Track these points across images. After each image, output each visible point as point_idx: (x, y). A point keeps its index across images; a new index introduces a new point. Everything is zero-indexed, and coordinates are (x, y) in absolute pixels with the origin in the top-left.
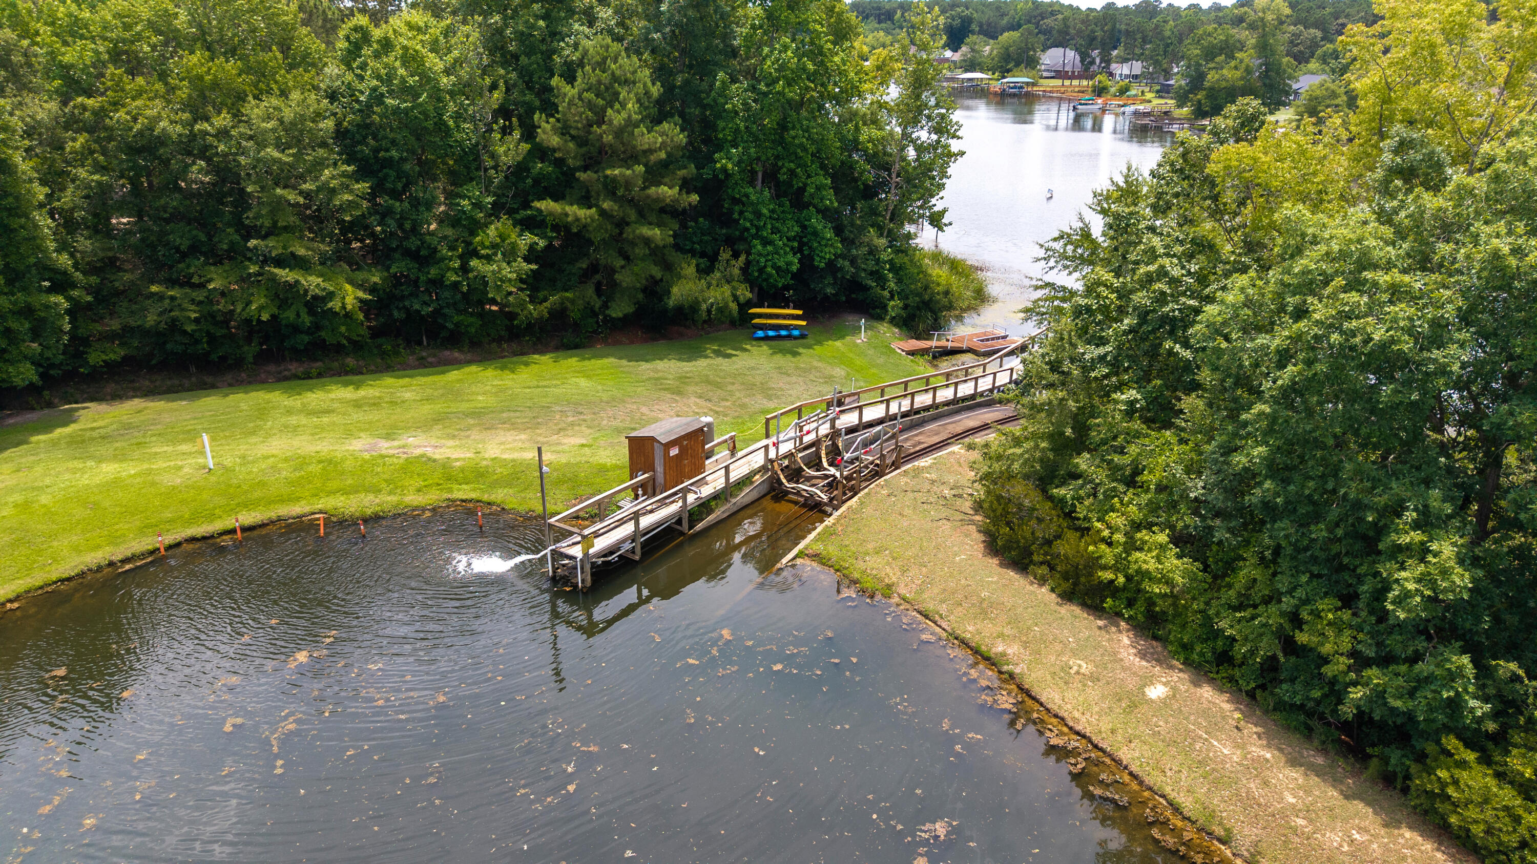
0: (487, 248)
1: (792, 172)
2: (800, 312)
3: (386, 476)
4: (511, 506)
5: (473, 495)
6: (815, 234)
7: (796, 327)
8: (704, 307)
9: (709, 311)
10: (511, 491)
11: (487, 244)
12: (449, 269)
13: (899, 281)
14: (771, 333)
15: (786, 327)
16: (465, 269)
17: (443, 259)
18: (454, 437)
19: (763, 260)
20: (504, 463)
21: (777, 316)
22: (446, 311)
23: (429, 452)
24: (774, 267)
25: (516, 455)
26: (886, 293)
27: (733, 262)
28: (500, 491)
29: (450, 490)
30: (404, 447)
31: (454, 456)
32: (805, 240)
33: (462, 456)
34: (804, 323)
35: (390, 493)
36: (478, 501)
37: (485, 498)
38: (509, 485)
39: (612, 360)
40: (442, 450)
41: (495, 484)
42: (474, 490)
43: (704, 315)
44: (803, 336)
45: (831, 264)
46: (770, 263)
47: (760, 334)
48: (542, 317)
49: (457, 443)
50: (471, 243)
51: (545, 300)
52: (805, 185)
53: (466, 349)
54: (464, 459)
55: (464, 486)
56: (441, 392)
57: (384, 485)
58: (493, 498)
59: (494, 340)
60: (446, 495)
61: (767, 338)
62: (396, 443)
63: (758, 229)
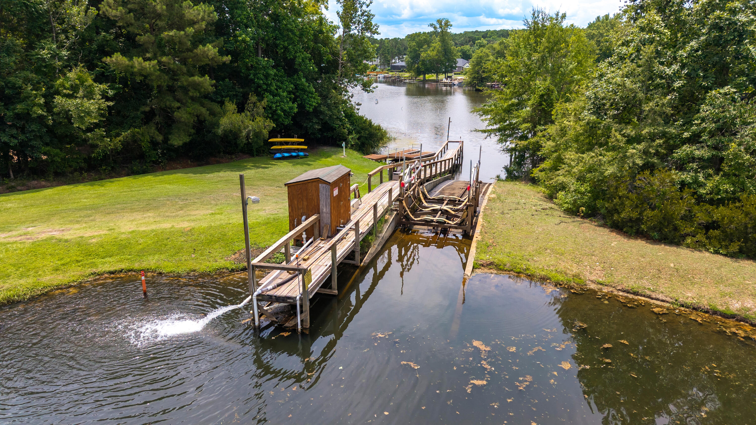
0: (68, 89)
1: (286, 48)
2: (303, 140)
3: (12, 261)
4: (168, 270)
5: (124, 266)
6: (304, 90)
7: (302, 150)
8: (244, 133)
9: (248, 137)
10: (162, 257)
11: (67, 85)
12: (35, 105)
13: (352, 124)
14: (286, 155)
15: (294, 150)
16: (48, 106)
17: (28, 97)
18: (78, 222)
19: (274, 106)
20: (145, 234)
21: (287, 143)
22: (33, 143)
23: (57, 235)
24: (282, 110)
25: (154, 227)
26: (346, 131)
27: (258, 104)
28: (150, 258)
29: (93, 265)
30: (25, 234)
31: (86, 235)
32: (298, 94)
33: (96, 234)
34: (306, 147)
35: (21, 276)
36: (129, 271)
37: (136, 266)
38: (159, 251)
39: (180, 175)
40: (71, 232)
41: (142, 253)
42: (121, 261)
43: (244, 141)
44: (306, 156)
45: (315, 109)
46: (279, 108)
47: (278, 155)
48: (117, 149)
49: (84, 225)
50: (52, 86)
51: (118, 135)
52: (295, 57)
53: (51, 179)
54: (100, 236)
55: (108, 259)
56: (43, 201)
57: (11, 269)
58: (145, 265)
59: (75, 170)
60: (89, 271)
61: (284, 158)
62: (14, 233)
63: (267, 85)
